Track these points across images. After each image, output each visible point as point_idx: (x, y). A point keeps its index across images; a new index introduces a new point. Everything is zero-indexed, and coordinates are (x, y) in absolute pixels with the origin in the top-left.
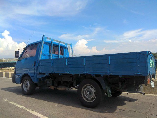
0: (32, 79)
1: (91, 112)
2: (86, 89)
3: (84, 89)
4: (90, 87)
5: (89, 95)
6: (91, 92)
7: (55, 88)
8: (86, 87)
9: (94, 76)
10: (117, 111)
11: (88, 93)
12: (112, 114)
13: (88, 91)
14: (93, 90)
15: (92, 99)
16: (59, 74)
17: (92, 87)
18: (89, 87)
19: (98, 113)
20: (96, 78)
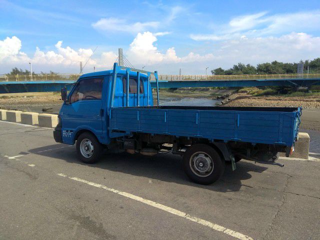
0: (99, 138)
1: (207, 191)
2: (196, 158)
3: (193, 157)
4: (204, 155)
5: (202, 167)
6: (204, 163)
7: (136, 151)
8: (197, 155)
9: (213, 141)
10: (242, 188)
11: (201, 164)
12: (237, 193)
13: (201, 162)
14: (208, 160)
15: (207, 173)
16: (152, 135)
17: (206, 156)
18: (202, 156)
19: (218, 193)
20: (215, 143)
